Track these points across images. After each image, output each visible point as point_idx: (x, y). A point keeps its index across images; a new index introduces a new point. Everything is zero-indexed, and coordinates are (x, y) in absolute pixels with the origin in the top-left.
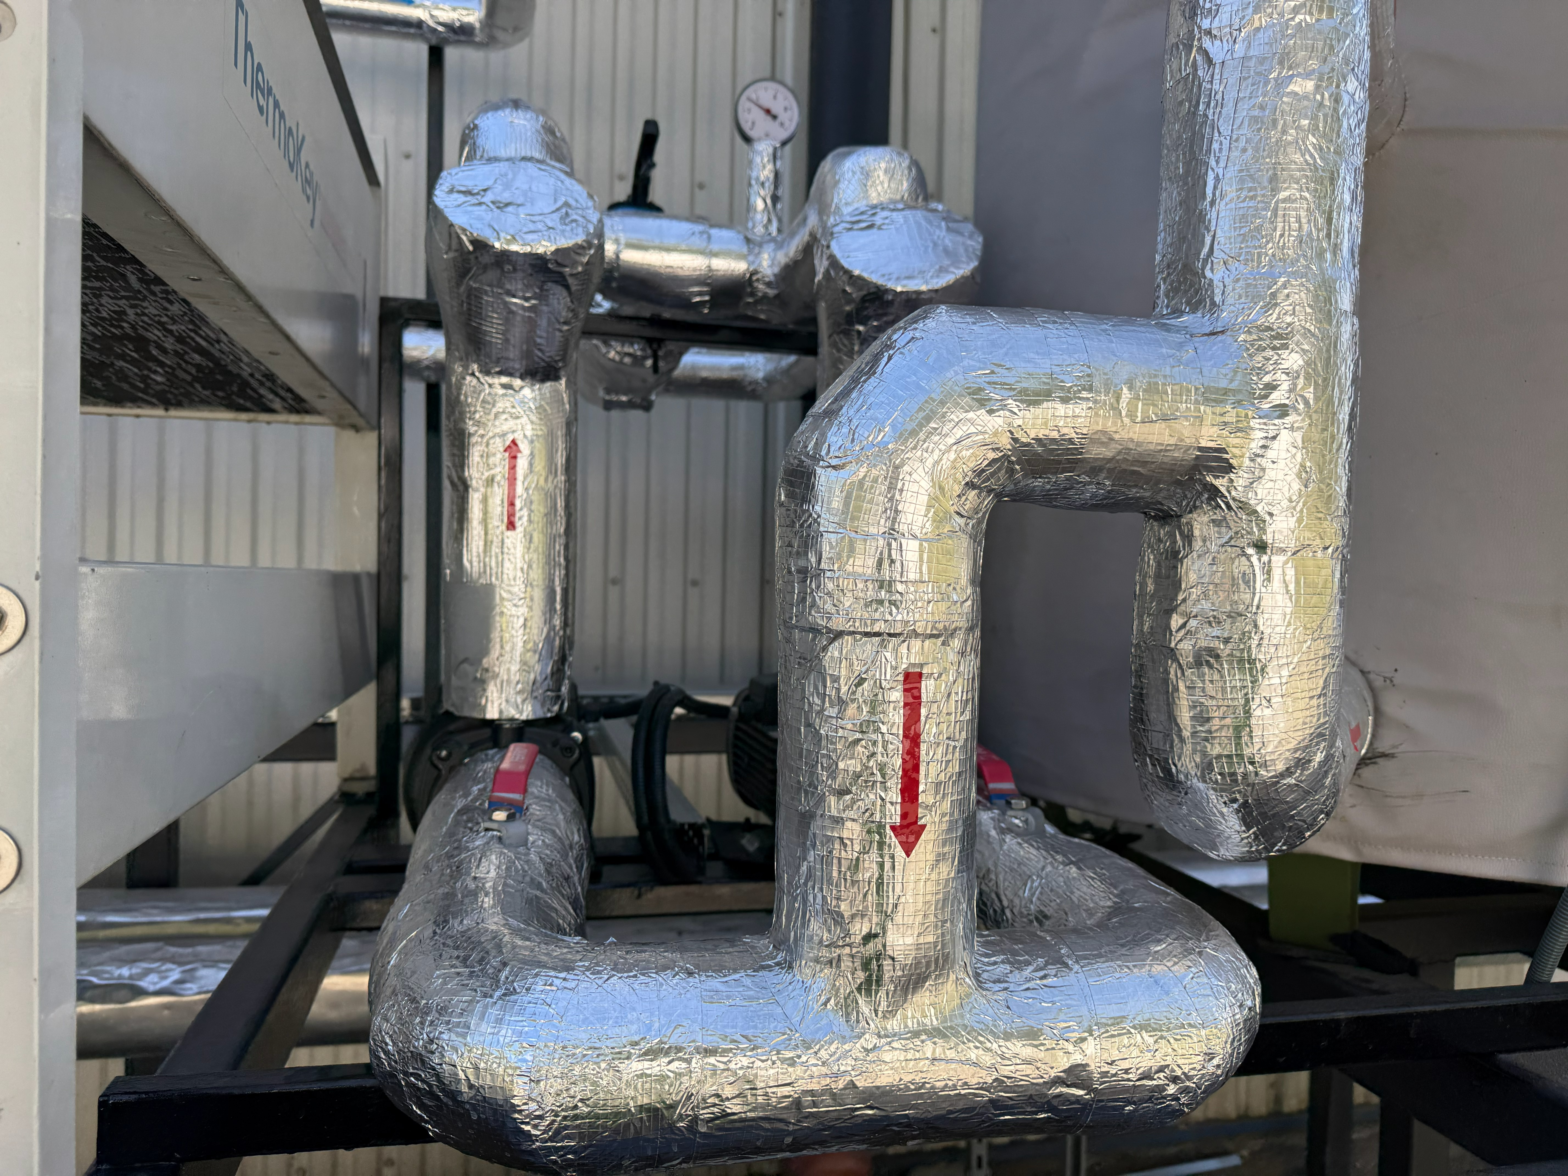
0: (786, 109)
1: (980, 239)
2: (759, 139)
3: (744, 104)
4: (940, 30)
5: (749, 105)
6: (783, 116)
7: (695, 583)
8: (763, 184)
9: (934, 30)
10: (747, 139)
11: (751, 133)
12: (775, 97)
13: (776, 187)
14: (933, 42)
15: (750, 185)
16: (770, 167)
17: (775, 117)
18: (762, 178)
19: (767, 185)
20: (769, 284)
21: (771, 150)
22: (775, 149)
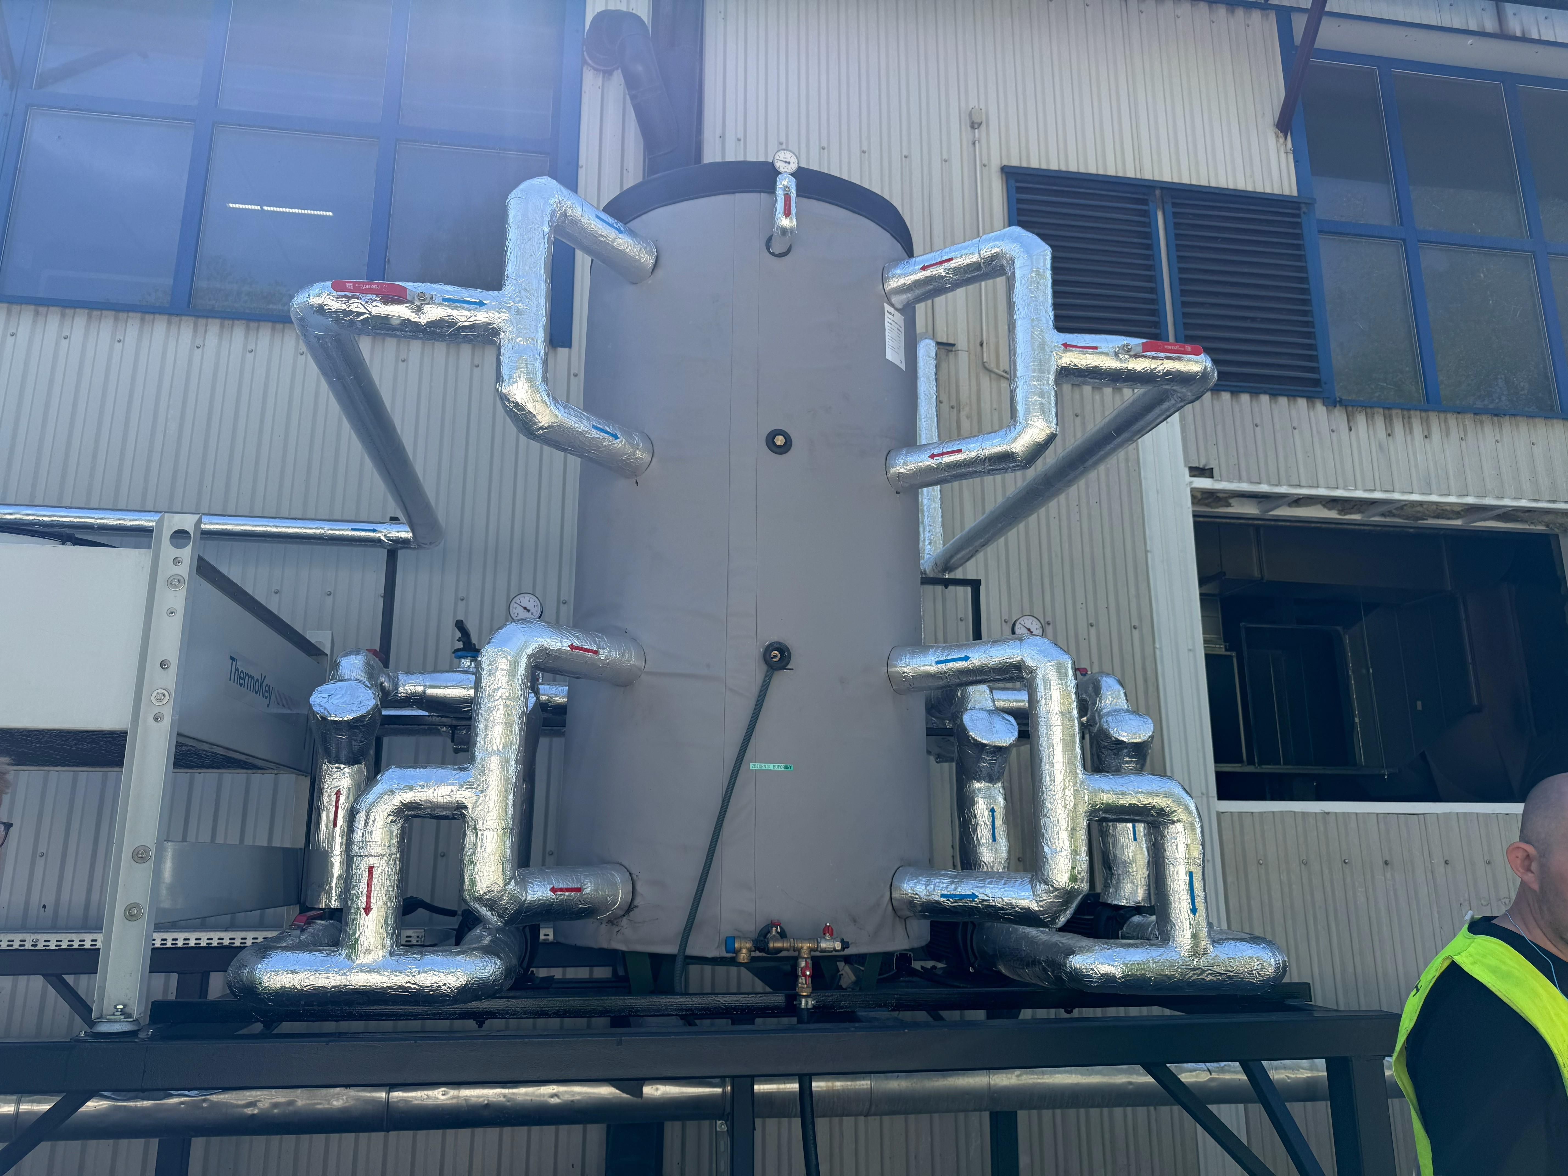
3: (513, 605)
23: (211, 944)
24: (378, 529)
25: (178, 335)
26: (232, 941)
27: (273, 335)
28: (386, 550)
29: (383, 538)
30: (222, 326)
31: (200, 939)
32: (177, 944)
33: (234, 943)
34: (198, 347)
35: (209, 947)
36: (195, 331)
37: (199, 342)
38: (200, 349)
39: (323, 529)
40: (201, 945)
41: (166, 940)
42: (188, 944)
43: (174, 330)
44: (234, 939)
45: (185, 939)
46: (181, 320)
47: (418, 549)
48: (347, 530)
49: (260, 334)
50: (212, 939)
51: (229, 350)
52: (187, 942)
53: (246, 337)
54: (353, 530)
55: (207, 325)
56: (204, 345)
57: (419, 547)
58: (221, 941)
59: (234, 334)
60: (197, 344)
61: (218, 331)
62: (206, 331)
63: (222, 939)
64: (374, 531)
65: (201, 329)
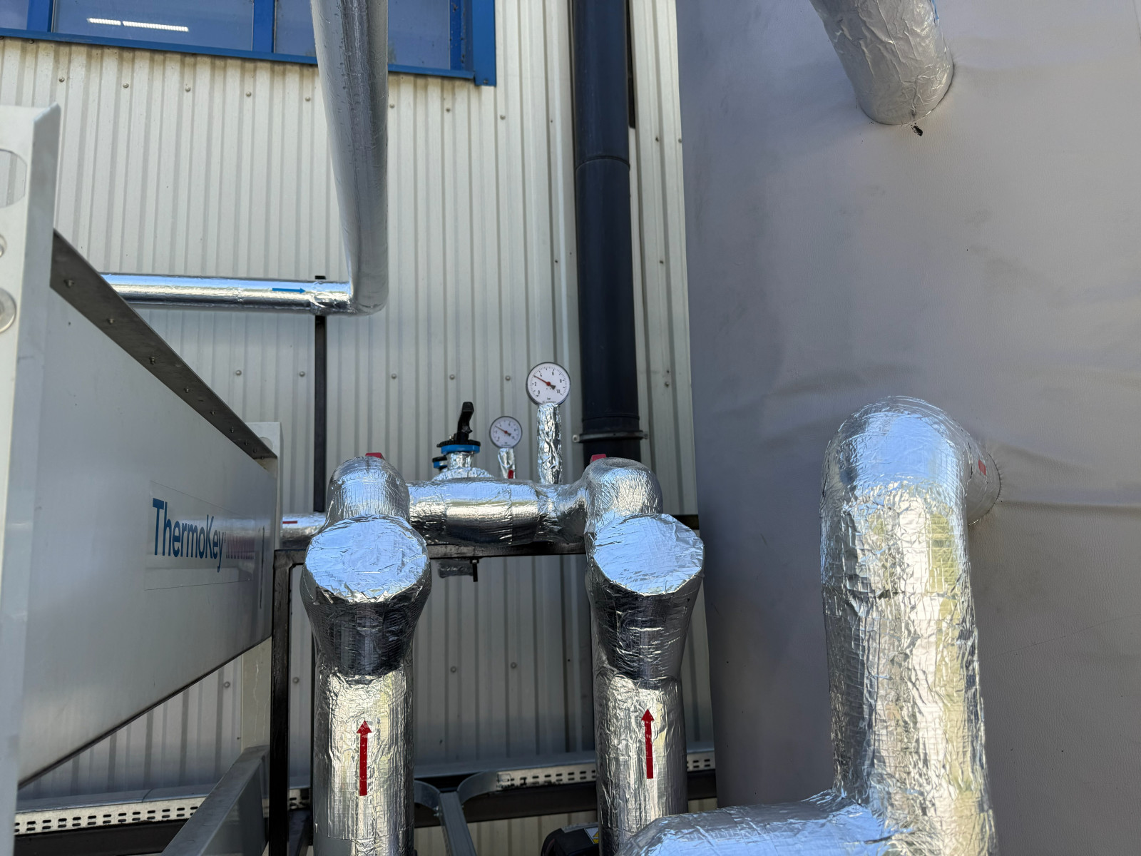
0: (561, 381)
1: (702, 546)
2: (544, 403)
3: (532, 380)
4: (665, 262)
5: (535, 380)
6: (559, 386)
7: (514, 666)
8: (547, 433)
9: (661, 262)
10: (537, 403)
11: (538, 399)
12: (553, 374)
13: (557, 435)
14: (661, 270)
15: (539, 434)
16: (552, 421)
17: (553, 387)
18: (547, 429)
19: (550, 433)
20: (554, 523)
21: (552, 410)
22: (555, 409)
23: (125, 820)
24: (306, 289)
25: (36, 65)
26: (152, 815)
27: (152, 68)
28: (313, 317)
29: (312, 300)
30: (89, 56)
31: (110, 816)
32: (79, 824)
33: (154, 818)
34: (61, 81)
35: (122, 825)
36: (57, 60)
37: (61, 74)
38: (64, 83)
39: (236, 289)
40: (112, 823)
41: (65, 820)
42: (95, 823)
43: (30, 59)
44: (153, 812)
45: (90, 817)
46: (38, 47)
47: (355, 314)
48: (266, 291)
49: (137, 66)
50: (125, 814)
51: (100, 85)
52: (93, 820)
53: (120, 71)
54: (275, 290)
55: (70, 54)
56: (68, 78)
57: (358, 311)
58: (137, 816)
59: (104, 65)
60: (60, 77)
61: (85, 62)
62: (70, 62)
63: (139, 813)
64: (301, 291)
65: (63, 60)
